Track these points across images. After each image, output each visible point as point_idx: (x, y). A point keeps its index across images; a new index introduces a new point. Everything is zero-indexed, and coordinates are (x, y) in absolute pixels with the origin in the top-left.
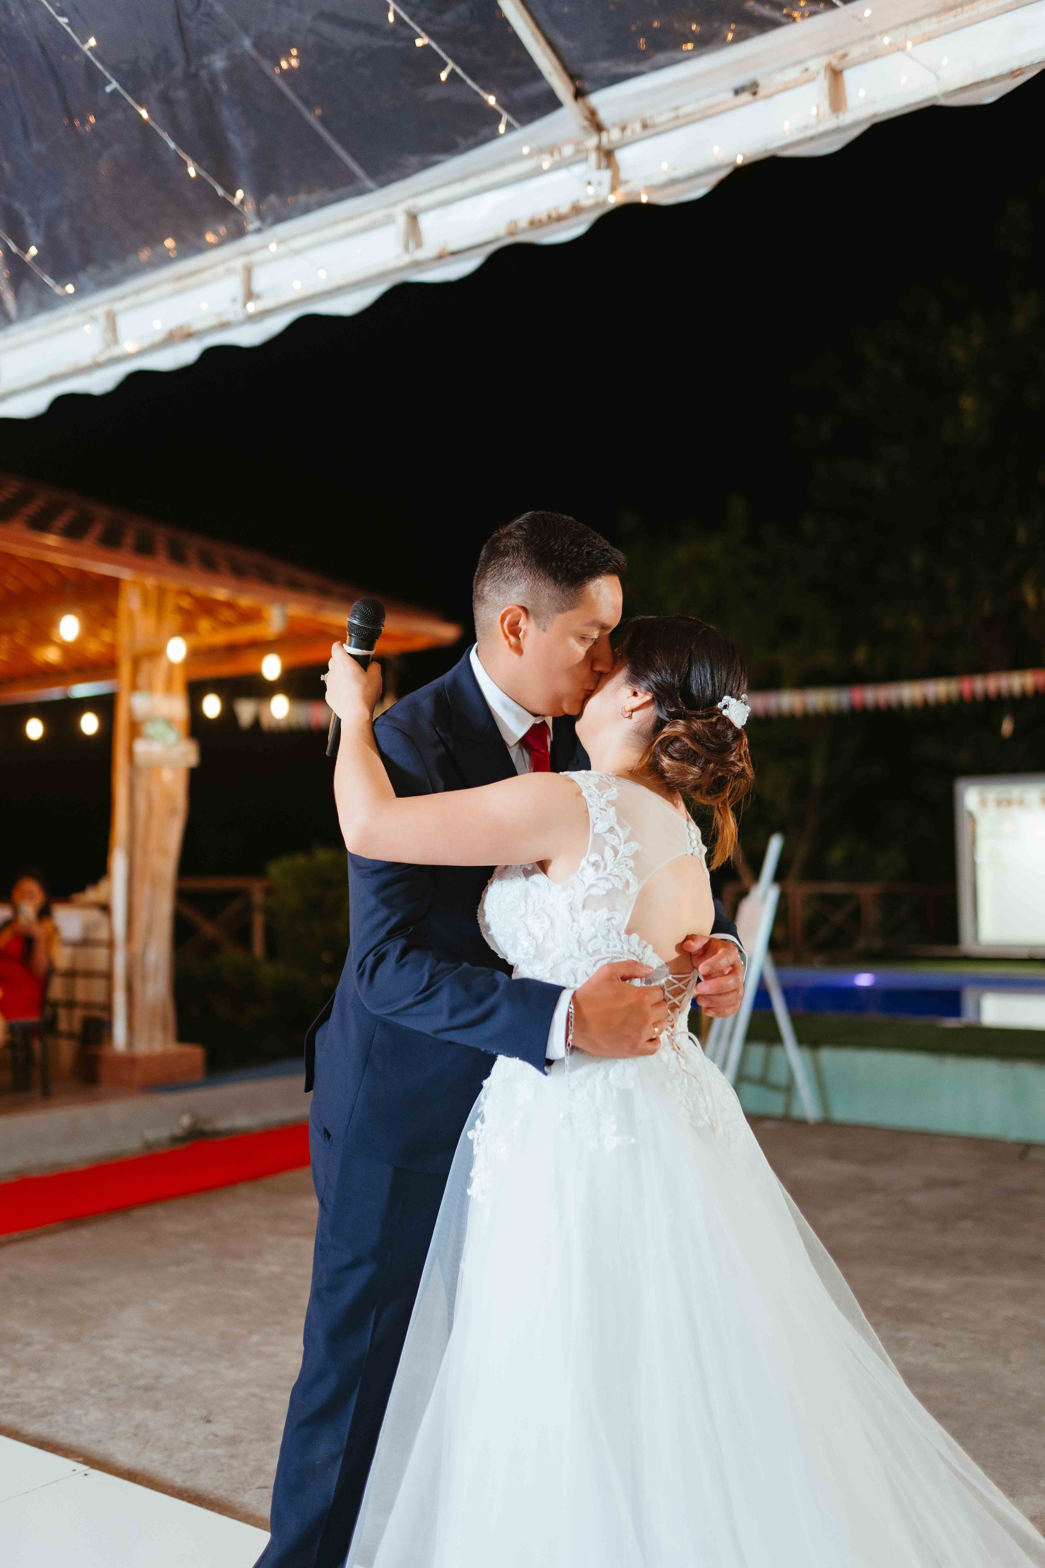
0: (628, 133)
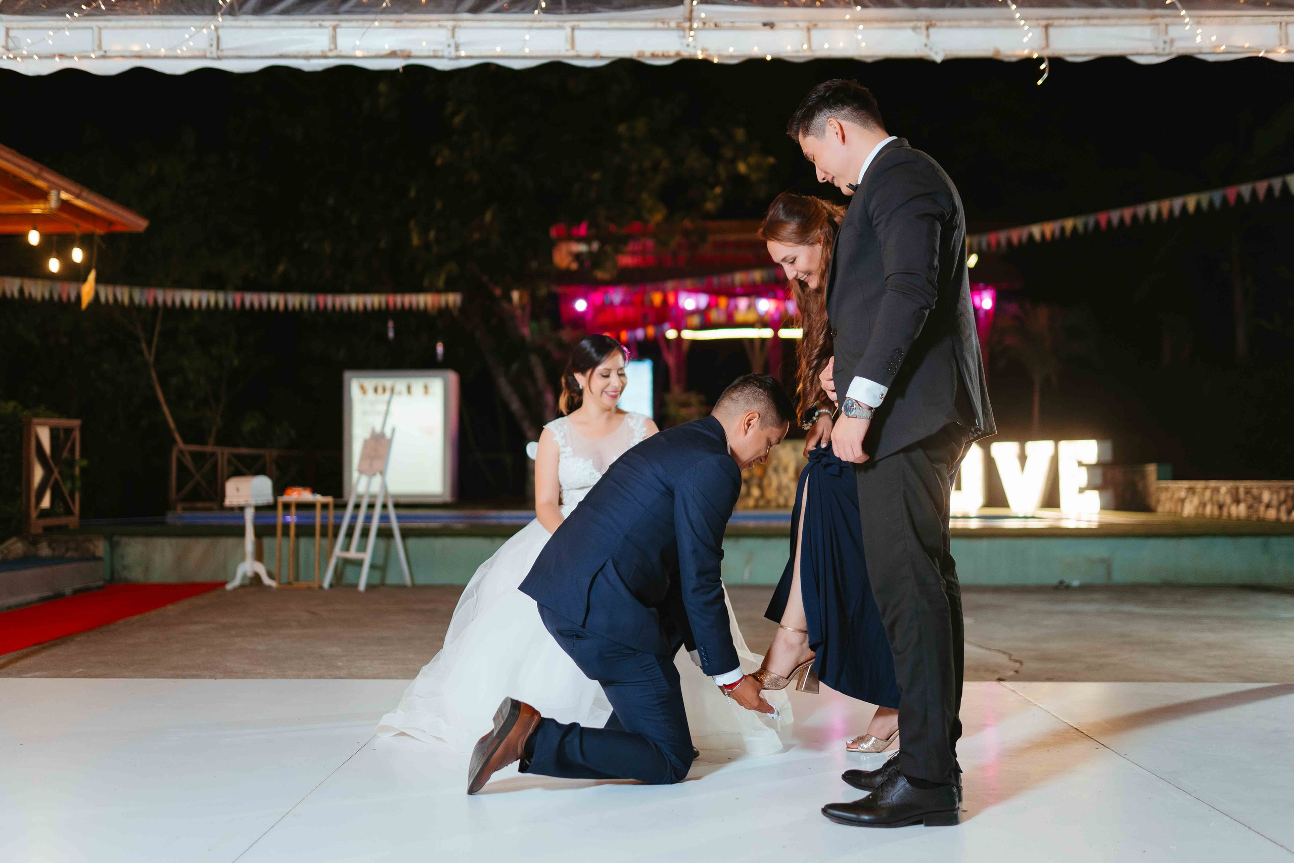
0: (707, 26)
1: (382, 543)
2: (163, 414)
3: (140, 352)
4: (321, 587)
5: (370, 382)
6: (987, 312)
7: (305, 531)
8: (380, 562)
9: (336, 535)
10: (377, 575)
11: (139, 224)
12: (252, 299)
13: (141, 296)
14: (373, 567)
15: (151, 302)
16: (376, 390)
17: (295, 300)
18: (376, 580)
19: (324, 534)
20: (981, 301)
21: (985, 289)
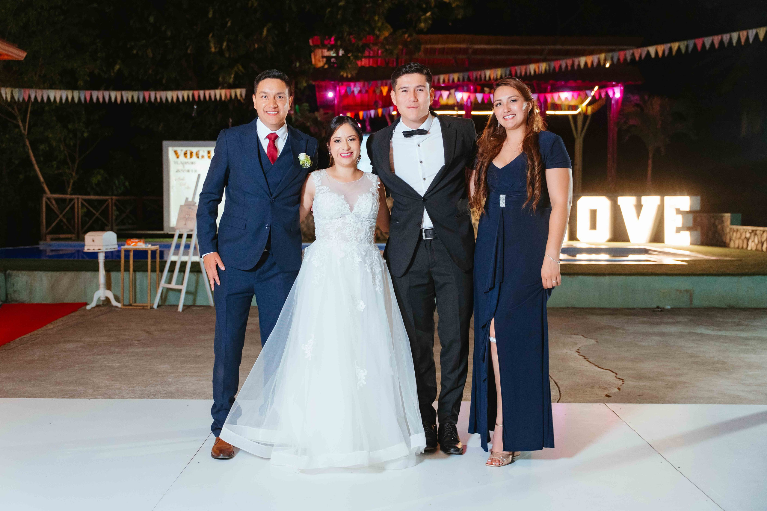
1: (194, 276)
2: (35, 170)
3: (18, 126)
4: (152, 308)
5: (181, 150)
6: (616, 101)
7: (140, 268)
8: (192, 289)
9: (162, 271)
10: (191, 297)
11: (20, 55)
12: (97, 95)
13: (19, 94)
14: (187, 293)
15: (26, 98)
16: (185, 154)
17: (128, 95)
18: (190, 303)
19: (153, 270)
20: (614, 93)
21: (616, 86)
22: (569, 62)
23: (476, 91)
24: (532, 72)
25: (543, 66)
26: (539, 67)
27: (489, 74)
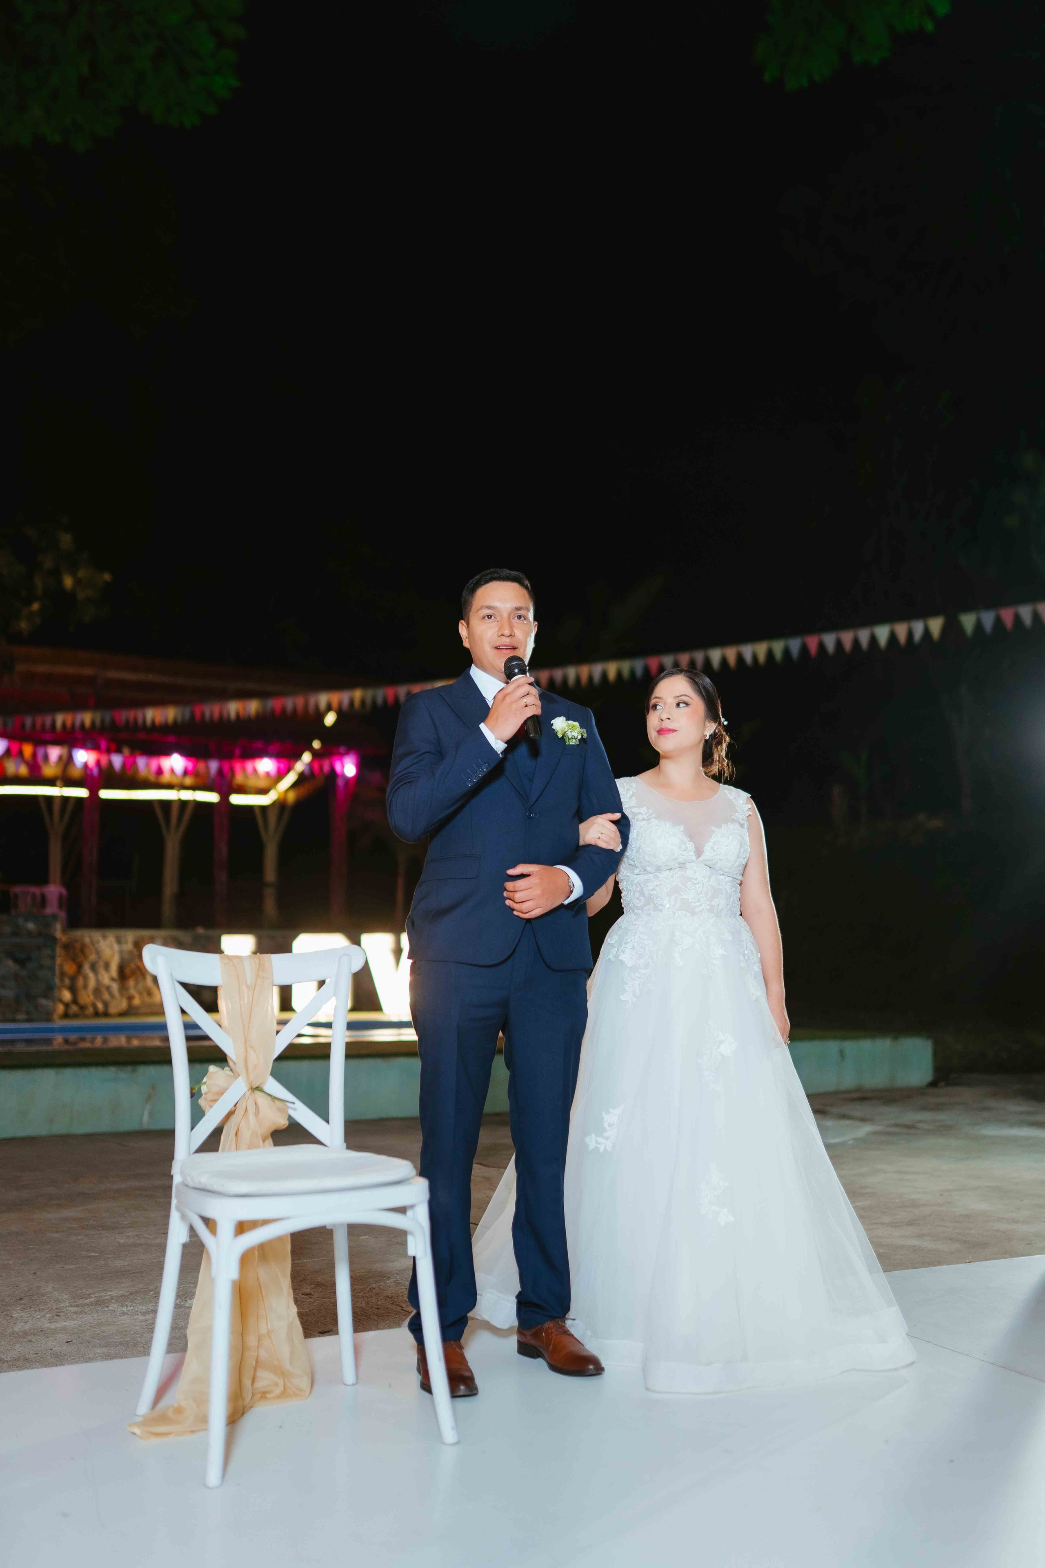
6: (348, 781)
20: (343, 766)
21: (347, 753)
22: (300, 701)
23: (109, 751)
24: (233, 715)
25: (253, 707)
26: (244, 709)
27: (152, 715)
